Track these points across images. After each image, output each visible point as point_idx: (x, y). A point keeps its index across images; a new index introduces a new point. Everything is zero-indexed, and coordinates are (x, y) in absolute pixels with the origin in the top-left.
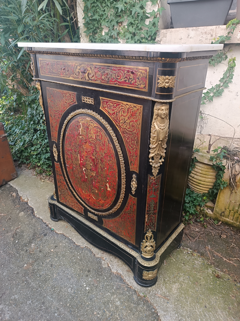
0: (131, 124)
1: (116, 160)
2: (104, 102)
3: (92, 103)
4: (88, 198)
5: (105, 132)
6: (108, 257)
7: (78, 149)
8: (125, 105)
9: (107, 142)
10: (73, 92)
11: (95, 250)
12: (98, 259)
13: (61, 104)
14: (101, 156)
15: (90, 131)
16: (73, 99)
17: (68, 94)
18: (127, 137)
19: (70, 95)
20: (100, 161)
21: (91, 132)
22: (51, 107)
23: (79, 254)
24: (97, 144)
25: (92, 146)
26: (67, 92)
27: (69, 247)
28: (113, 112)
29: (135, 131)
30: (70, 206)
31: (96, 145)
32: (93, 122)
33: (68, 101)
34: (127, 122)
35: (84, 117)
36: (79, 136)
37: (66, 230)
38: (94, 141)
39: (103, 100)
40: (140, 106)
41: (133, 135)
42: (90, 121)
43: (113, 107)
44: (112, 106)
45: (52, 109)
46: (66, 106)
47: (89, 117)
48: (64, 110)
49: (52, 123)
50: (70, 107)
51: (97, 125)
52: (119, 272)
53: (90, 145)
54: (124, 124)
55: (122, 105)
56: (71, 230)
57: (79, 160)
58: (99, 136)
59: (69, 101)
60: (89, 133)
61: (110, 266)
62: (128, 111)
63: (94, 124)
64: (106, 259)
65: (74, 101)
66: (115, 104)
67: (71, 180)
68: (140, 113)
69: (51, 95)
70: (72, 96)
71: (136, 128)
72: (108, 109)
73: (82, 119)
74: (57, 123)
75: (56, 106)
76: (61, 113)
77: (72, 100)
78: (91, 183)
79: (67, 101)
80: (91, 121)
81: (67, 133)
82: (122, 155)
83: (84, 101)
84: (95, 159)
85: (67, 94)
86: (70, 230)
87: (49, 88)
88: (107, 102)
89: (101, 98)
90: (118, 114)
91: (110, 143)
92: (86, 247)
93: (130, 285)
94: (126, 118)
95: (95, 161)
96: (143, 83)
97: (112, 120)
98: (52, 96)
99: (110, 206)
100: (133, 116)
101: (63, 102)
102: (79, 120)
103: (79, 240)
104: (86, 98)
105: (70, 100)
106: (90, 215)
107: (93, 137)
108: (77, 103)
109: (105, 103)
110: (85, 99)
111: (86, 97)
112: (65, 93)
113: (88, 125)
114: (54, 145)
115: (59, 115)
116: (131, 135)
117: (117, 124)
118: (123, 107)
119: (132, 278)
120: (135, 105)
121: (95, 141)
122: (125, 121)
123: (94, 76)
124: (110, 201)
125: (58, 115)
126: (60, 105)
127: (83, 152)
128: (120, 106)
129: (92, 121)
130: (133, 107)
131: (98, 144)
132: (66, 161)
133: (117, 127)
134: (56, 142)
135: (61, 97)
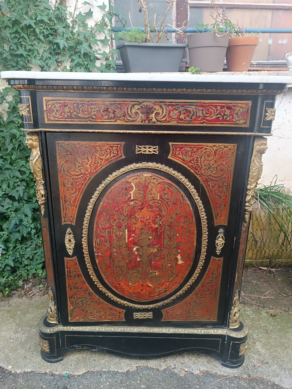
0: (219, 168)
1: (194, 219)
2: (176, 148)
3: (154, 153)
4: (139, 290)
5: (177, 187)
6: (175, 362)
7: (125, 222)
8: (211, 147)
9: (181, 198)
10: (118, 143)
11: (153, 364)
12: (167, 372)
13: (89, 163)
14: (170, 220)
15: (151, 190)
16: (118, 151)
17: (107, 147)
18: (212, 185)
19: (112, 147)
20: (167, 227)
21: (152, 191)
22: (64, 171)
23: (138, 382)
24: (163, 206)
25: (153, 211)
26: (104, 144)
27: (116, 382)
28: (191, 158)
29: (225, 175)
30: (95, 320)
31: (162, 207)
32: (155, 177)
33: (106, 156)
34: (212, 167)
35: (139, 174)
36: (129, 203)
38: (158, 203)
39: (174, 146)
40: (233, 145)
41: (221, 180)
42: (151, 176)
43: (192, 153)
44: (189, 152)
45: (68, 174)
46: (101, 165)
47: (149, 173)
48: (95, 171)
49: (65, 196)
50: (108, 164)
51: (164, 180)
52: (202, 369)
53: (149, 210)
54: (209, 170)
55: (207, 147)
57: (127, 237)
58: (168, 193)
59: (108, 156)
60: (149, 193)
61: (186, 370)
62: (215, 153)
63: (157, 180)
64: (175, 365)
65: (118, 154)
66: (195, 147)
67: (103, 275)
68: (233, 153)
69: (67, 151)
70: (114, 148)
71: (226, 172)
72: (182, 156)
73: (135, 177)
74: (77, 193)
75: (78, 167)
76: (88, 177)
77: (115, 153)
78: (148, 264)
79: (104, 156)
80: (152, 177)
81: (103, 204)
82: (203, 210)
83: (140, 152)
84: (159, 228)
85: (105, 146)
87: (64, 142)
88: (181, 148)
89: (170, 144)
90: (199, 159)
91: (186, 198)
92: (137, 367)
93: (226, 375)
94: (212, 162)
95: (159, 230)
96: (243, 119)
97: (189, 169)
98: (69, 154)
99: (179, 285)
100: (223, 158)
101: (95, 159)
102: (130, 180)
103: (120, 364)
104: (145, 148)
105: (110, 155)
106: (137, 316)
107: (155, 198)
108: (124, 157)
109: (178, 149)
110: (141, 149)
111: (144, 146)
112: (100, 146)
113: (147, 184)
114: (69, 230)
115: (82, 180)
116: (218, 181)
117: (197, 172)
118: (207, 150)
119: (220, 366)
120: (226, 145)
121: (160, 202)
122: (211, 166)
123: (167, 116)
124: (180, 278)
125: (80, 181)
126: (87, 164)
127: (136, 224)
128: (202, 149)
129: (155, 176)
130: (223, 148)
131: (164, 206)
132: (95, 249)
133: (197, 176)
134: (74, 224)
135: (90, 153)
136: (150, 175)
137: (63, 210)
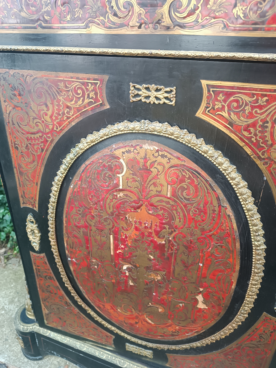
1: (238, 245)
2: (217, 94)
3: (167, 102)
4: (133, 322)
5: (209, 179)
7: (109, 224)
9: (215, 203)
10: (96, 76)
13: (50, 113)
14: (189, 238)
15: (156, 177)
16: (96, 94)
17: (77, 83)
19: (86, 84)
20: (182, 248)
21: (158, 180)
22: (13, 124)
24: (176, 210)
25: (158, 216)
26: (72, 78)
28: (251, 121)
30: (76, 333)
31: (175, 212)
32: (166, 154)
33: (76, 102)
35: (134, 143)
36: (115, 194)
38: (168, 203)
39: (211, 89)
42: (157, 151)
43: (253, 108)
44: (247, 104)
45: (19, 129)
46: (68, 118)
47: (154, 143)
48: (59, 129)
49: (19, 165)
50: (81, 119)
51: (182, 160)
53: (150, 212)
57: (112, 247)
58: (188, 189)
59: (80, 102)
60: (151, 183)
63: (169, 159)
65: (97, 100)
66: (263, 96)
67: (81, 288)
69: (14, 89)
70: (90, 87)
72: (229, 114)
73: (127, 149)
74: (36, 163)
75: (34, 119)
76: (49, 138)
77: (92, 98)
78: (145, 294)
79: (73, 102)
80: (160, 153)
81: (74, 188)
82: (262, 232)
83: (139, 99)
84: (167, 246)
85: (73, 81)
87: (7, 70)
88: (228, 95)
89: (204, 83)
90: (269, 125)
91: (226, 204)
95: (166, 249)
97: (241, 144)
98: (16, 93)
99: (196, 334)
101: (59, 106)
102: (118, 153)
104: (147, 89)
105: (83, 101)
107: (162, 193)
108: (108, 107)
109: (221, 97)
110: (140, 93)
111: (147, 86)
112: (64, 81)
113: (148, 164)
114: (30, 217)
115: (42, 142)
117: (260, 154)
121: (172, 203)
123: (197, 12)
124: (199, 327)
125: (38, 144)
126: (46, 115)
127: (127, 230)
129: (165, 151)
131: (179, 210)
132: (67, 252)
133: (258, 162)
134: (36, 209)
135: (49, 94)
136: (157, 148)
137: (20, 186)
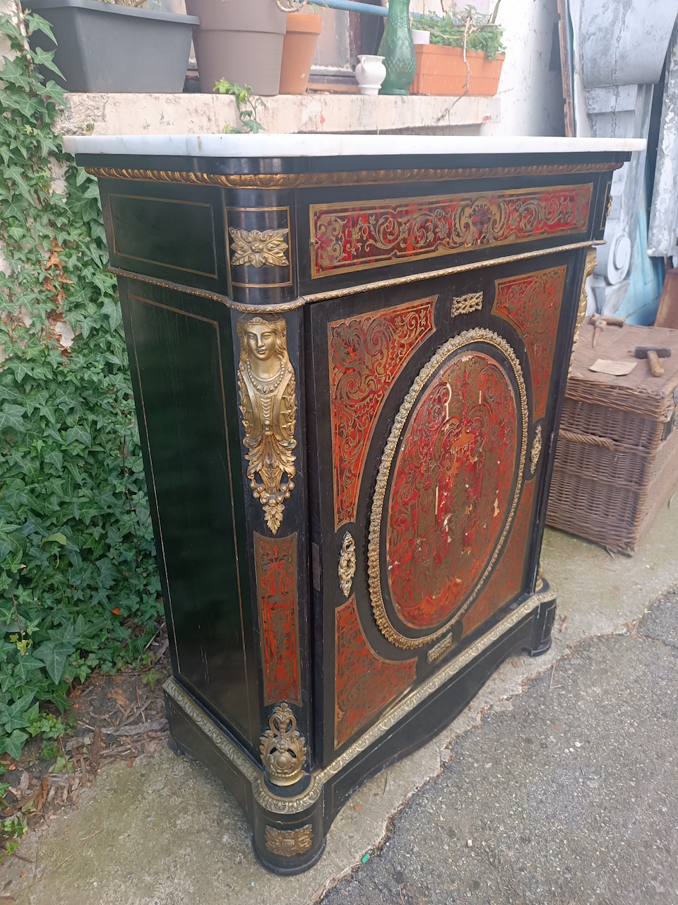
0: (546, 315)
2: (502, 289)
3: (477, 307)
4: (443, 602)
5: (502, 369)
6: (481, 698)
7: (437, 473)
8: (541, 278)
10: (428, 299)
11: (460, 725)
12: (489, 719)
13: (383, 362)
14: (492, 439)
16: (427, 319)
17: (413, 313)
18: (536, 351)
19: (418, 312)
20: (488, 455)
22: (341, 397)
23: (476, 765)
25: (473, 431)
26: (408, 308)
27: (451, 793)
28: (519, 306)
29: (551, 326)
31: (484, 417)
32: (477, 359)
33: (410, 336)
34: (539, 315)
36: (443, 429)
37: (373, 808)
38: (480, 410)
39: (500, 287)
40: (563, 267)
41: (546, 337)
43: (520, 294)
44: (517, 293)
45: (348, 402)
46: (401, 359)
47: (469, 352)
48: (391, 378)
51: (486, 360)
52: (520, 681)
53: (468, 431)
54: (536, 322)
55: (537, 279)
56: (373, 792)
57: (437, 504)
58: (491, 386)
59: (412, 335)
60: (469, 397)
61: (505, 697)
62: (544, 288)
63: (479, 363)
64: (486, 702)
65: (426, 326)
66: (524, 283)
68: (561, 283)
69: (347, 344)
70: (422, 314)
71: (552, 320)
72: (509, 304)
73: (451, 369)
74: (362, 442)
75: (366, 378)
76: (380, 395)
77: (423, 325)
78: (460, 542)
79: (407, 337)
80: (473, 360)
83: (459, 311)
84: (478, 461)
85: (409, 312)
86: (376, 795)
87: (343, 321)
88: (508, 288)
89: (496, 283)
90: (527, 304)
91: (511, 387)
92: (447, 748)
93: (550, 666)
94: (540, 307)
95: (478, 466)
96: (583, 217)
97: (515, 326)
98: (350, 350)
100: (550, 294)
101: (393, 347)
102: (445, 377)
103: (421, 765)
104: (465, 300)
105: (416, 332)
106: (434, 653)
108: (435, 330)
109: (505, 291)
110: (460, 305)
111: (465, 297)
112: (401, 315)
113: (467, 376)
114: (348, 538)
115: (371, 407)
117: (523, 331)
118: (536, 285)
119: (532, 660)
120: (556, 269)
121: (482, 408)
123: (504, 227)
125: (367, 412)
126: (380, 365)
127: (450, 468)
128: (532, 284)
129: (476, 356)
130: (553, 275)
132: (388, 557)
133: (522, 338)
134: (354, 520)
135: (385, 337)
136: (471, 357)
137: (338, 495)
